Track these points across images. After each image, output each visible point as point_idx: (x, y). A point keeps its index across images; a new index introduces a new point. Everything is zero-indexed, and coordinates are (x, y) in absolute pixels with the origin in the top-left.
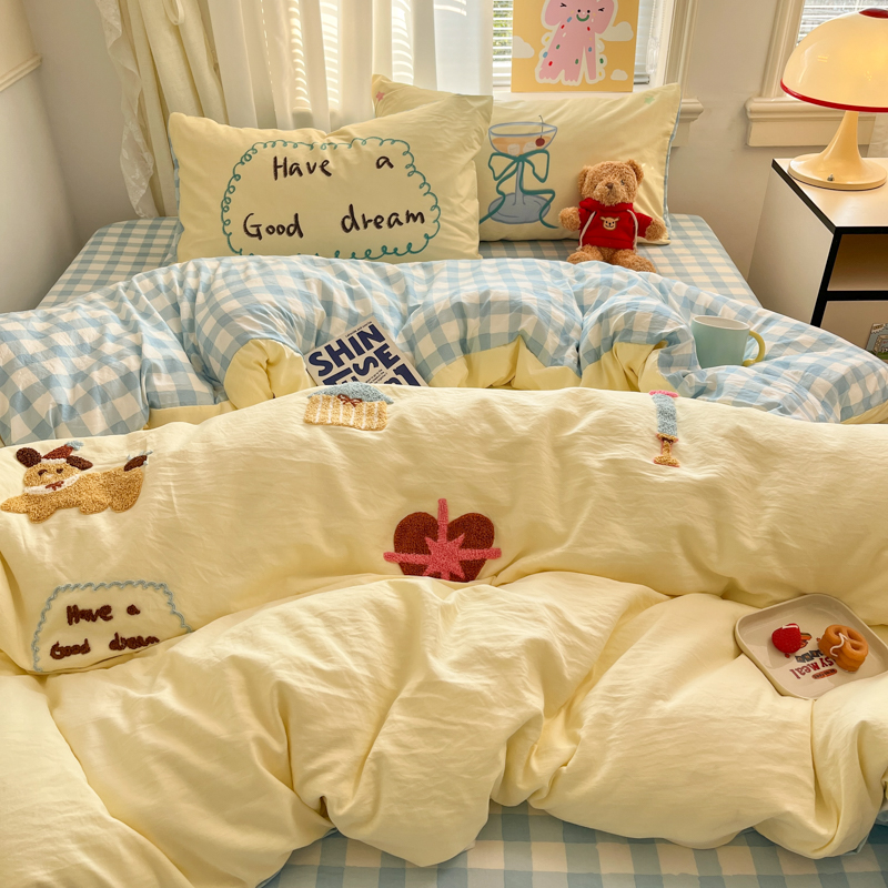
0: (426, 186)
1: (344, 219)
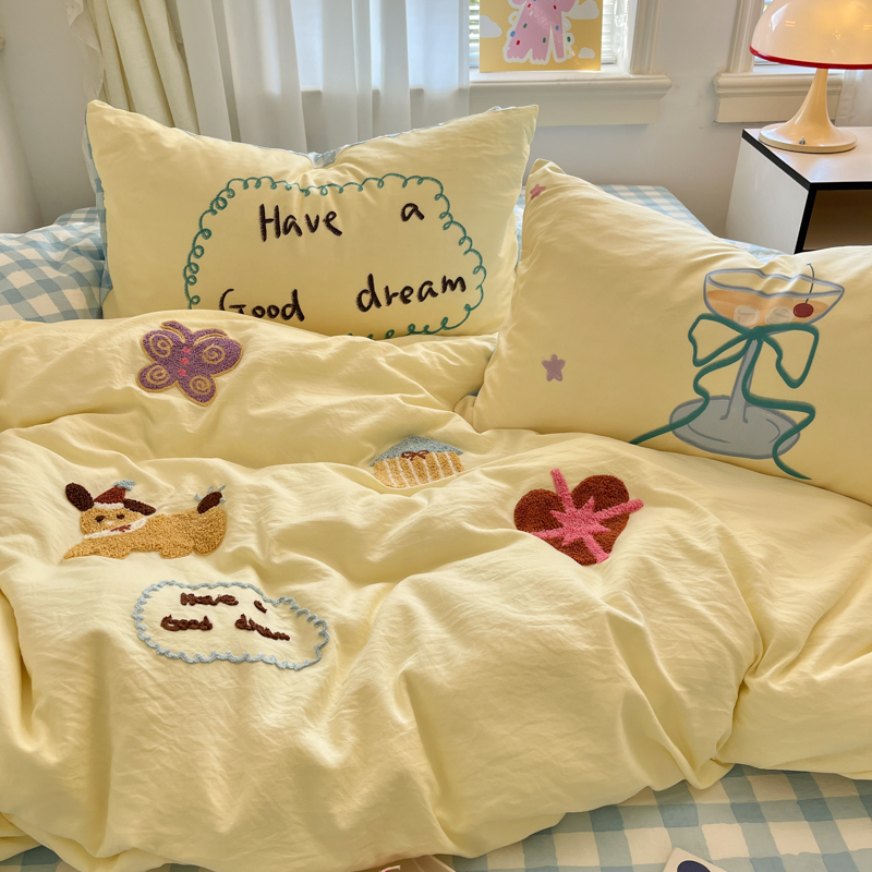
0: (467, 242)
1: (360, 295)
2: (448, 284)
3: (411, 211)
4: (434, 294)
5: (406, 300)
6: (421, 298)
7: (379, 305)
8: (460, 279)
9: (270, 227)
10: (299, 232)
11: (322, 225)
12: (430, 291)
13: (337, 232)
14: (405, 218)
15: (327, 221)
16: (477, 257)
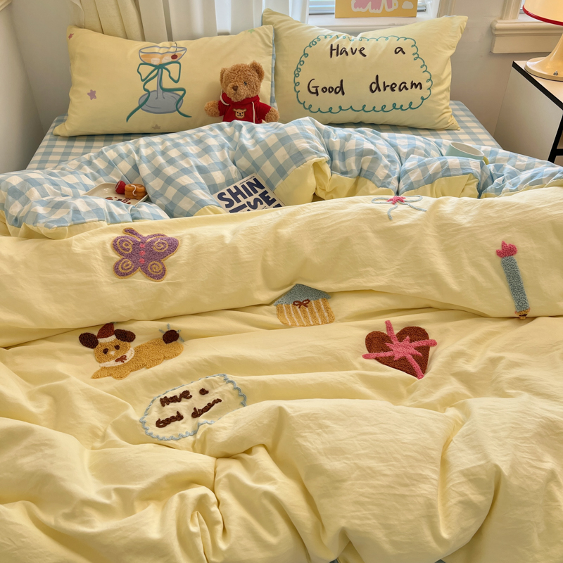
0: (424, 67)
1: (371, 84)
2: (413, 84)
3: (400, 50)
4: (407, 89)
5: (393, 90)
6: (400, 90)
7: (380, 90)
8: (420, 83)
9: (334, 52)
10: (347, 54)
11: (358, 52)
12: (405, 87)
13: (364, 55)
14: (396, 53)
15: (360, 51)
16: (429, 75)
